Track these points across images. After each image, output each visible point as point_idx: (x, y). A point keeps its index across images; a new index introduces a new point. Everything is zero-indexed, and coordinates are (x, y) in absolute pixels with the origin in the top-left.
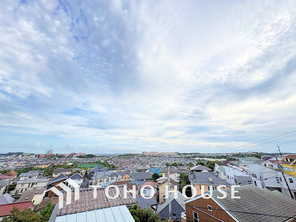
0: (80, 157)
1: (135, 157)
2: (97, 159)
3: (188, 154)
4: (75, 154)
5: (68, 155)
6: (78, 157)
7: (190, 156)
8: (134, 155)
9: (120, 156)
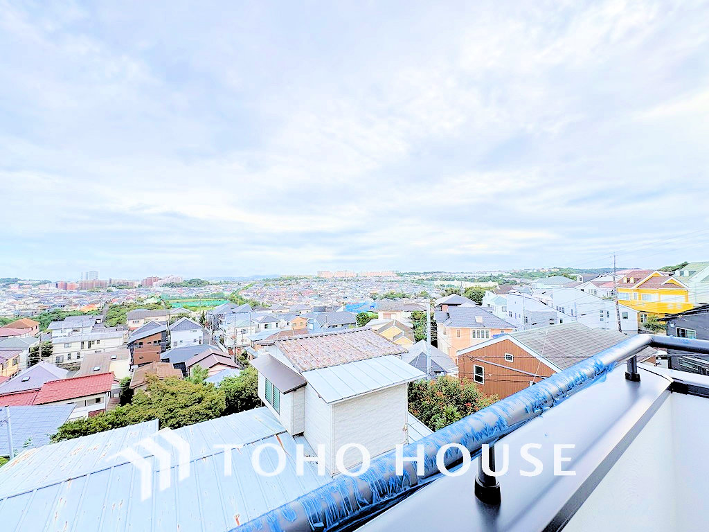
0: (172, 285)
1: (301, 283)
2: (213, 288)
3: (419, 274)
4: (156, 279)
5: (140, 283)
6: (166, 285)
7: (424, 277)
8: (300, 279)
9: (266, 281)
